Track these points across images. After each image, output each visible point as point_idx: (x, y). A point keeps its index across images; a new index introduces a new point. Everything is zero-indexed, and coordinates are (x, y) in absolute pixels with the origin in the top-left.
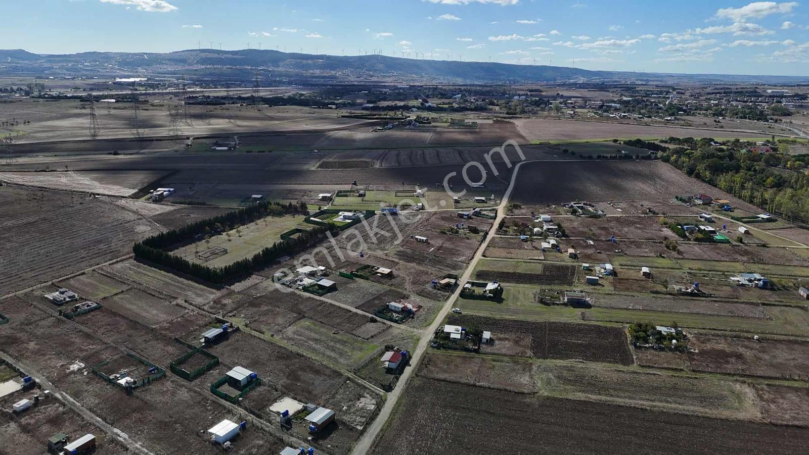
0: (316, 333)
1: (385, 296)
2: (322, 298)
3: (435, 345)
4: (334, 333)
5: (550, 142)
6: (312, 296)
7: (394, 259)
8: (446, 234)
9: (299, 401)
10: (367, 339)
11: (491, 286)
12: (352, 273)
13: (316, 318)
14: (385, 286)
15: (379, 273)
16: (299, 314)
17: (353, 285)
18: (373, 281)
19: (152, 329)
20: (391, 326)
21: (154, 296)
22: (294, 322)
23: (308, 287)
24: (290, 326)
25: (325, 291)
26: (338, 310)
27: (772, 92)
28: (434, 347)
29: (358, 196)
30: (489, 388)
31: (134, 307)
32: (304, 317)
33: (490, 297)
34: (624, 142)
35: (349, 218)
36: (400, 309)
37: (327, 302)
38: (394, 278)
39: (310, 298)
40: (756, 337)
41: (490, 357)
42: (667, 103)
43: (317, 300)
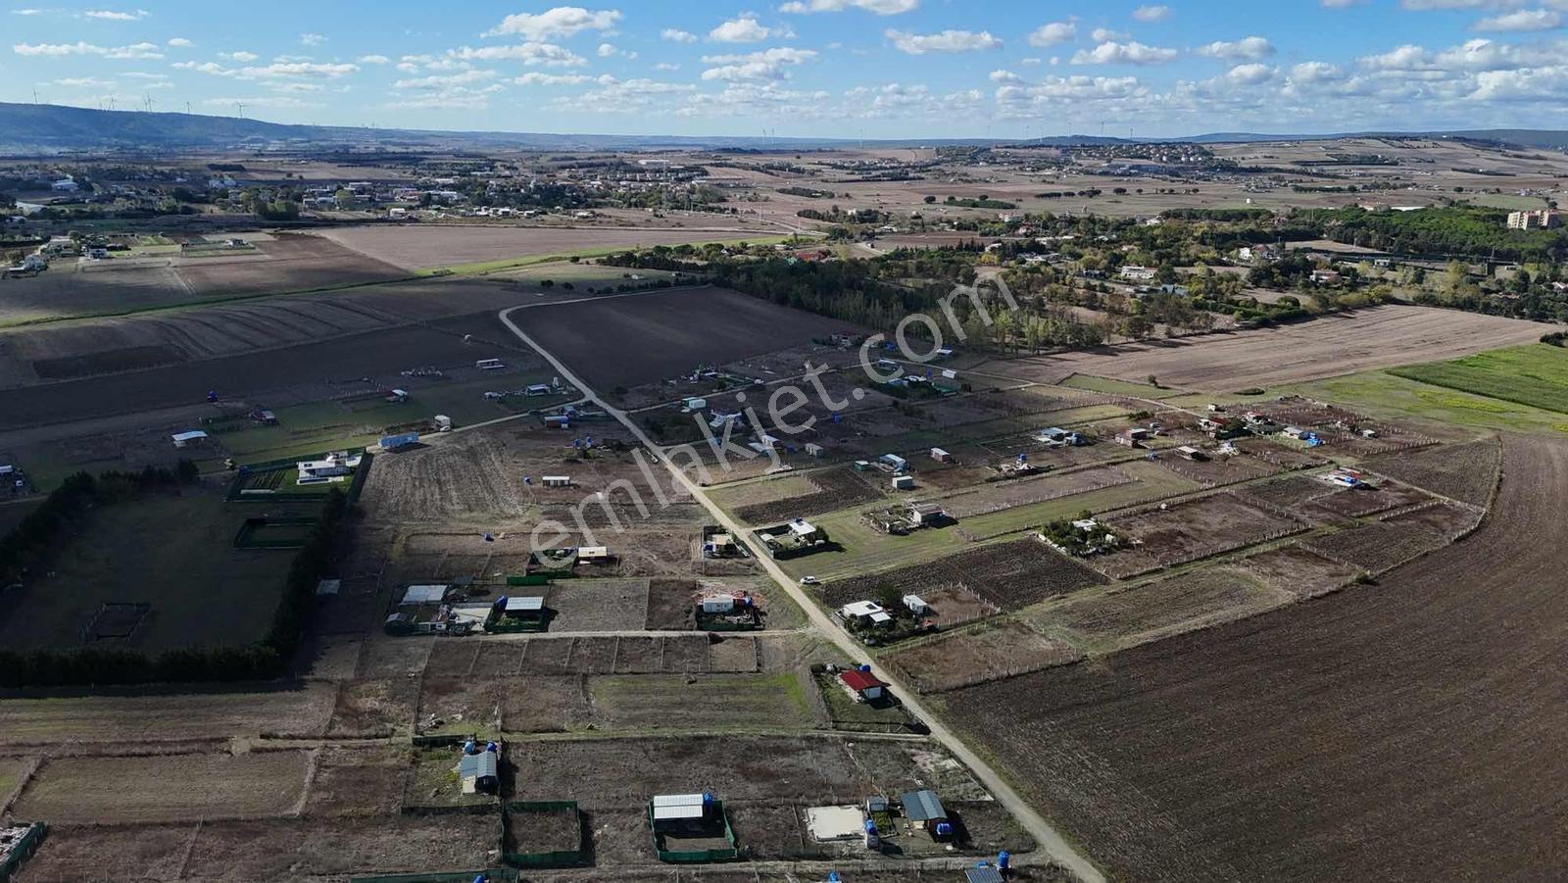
0: (654, 693)
1: (662, 594)
2: (550, 635)
3: (872, 642)
4: (690, 683)
5: (452, 270)
8: (580, 462)
10: (758, 671)
12: (527, 573)
14: (630, 579)
15: (581, 558)
16: (567, 674)
17: (570, 595)
20: (753, 637)
22: (584, 690)
23: (490, 624)
24: (588, 701)
25: (541, 619)
27: (648, 164)
28: (872, 646)
32: (584, 676)
33: (817, 546)
35: (330, 472)
36: (731, 606)
37: (576, 638)
38: (625, 560)
39: (529, 641)
40: (1163, 506)
41: (964, 631)
43: (551, 640)
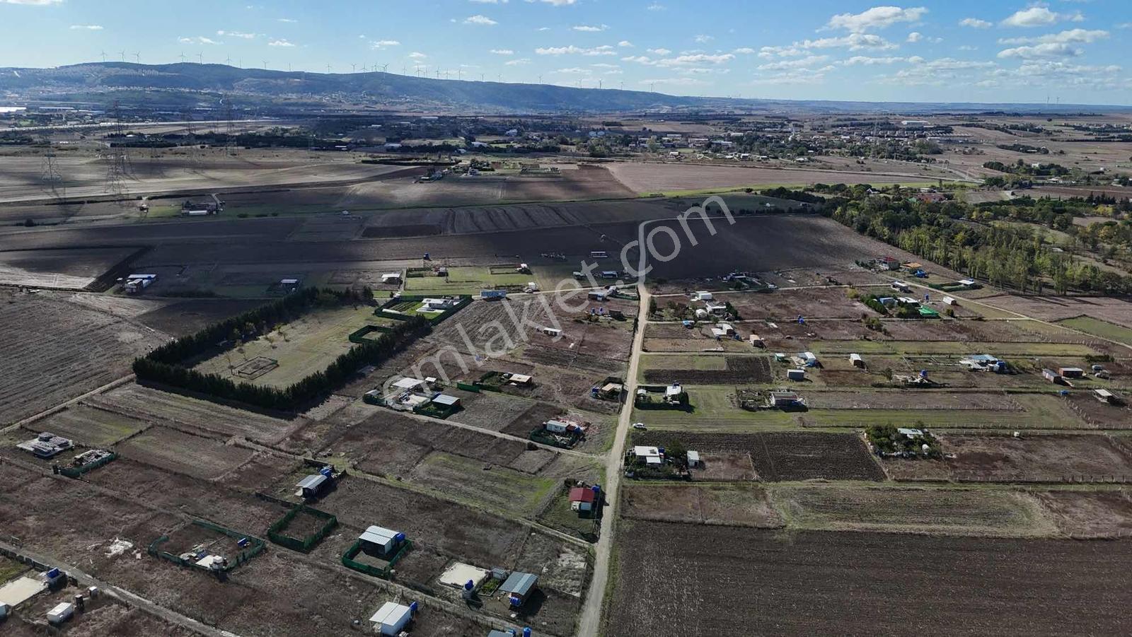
0: (459, 470)
1: (534, 413)
2: (446, 422)
3: (630, 475)
4: (485, 469)
5: (664, 194)
6: (431, 419)
7: (524, 362)
8: (583, 323)
9: (477, 566)
10: (535, 473)
11: (672, 391)
12: (474, 383)
13: (450, 450)
14: (528, 399)
15: (513, 381)
16: (425, 446)
17: (482, 401)
18: (508, 393)
19: (215, 484)
20: (559, 453)
21: (194, 434)
22: (422, 458)
23: (420, 408)
24: (417, 463)
25: (447, 411)
26: (477, 437)
27: (908, 124)
28: (629, 477)
29: (439, 276)
30: (723, 525)
31: (169, 454)
32: (433, 449)
33: (675, 404)
34: (762, 193)
35: (439, 307)
36: (564, 430)
37: (457, 427)
38: (536, 387)
39: (429, 422)
40: (1016, 434)
41: (709, 485)
42: (790, 139)
43: (441, 425)
